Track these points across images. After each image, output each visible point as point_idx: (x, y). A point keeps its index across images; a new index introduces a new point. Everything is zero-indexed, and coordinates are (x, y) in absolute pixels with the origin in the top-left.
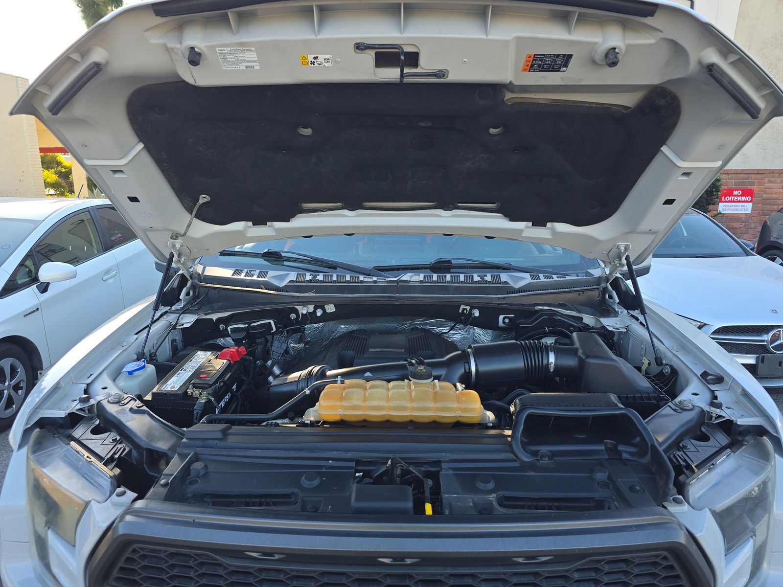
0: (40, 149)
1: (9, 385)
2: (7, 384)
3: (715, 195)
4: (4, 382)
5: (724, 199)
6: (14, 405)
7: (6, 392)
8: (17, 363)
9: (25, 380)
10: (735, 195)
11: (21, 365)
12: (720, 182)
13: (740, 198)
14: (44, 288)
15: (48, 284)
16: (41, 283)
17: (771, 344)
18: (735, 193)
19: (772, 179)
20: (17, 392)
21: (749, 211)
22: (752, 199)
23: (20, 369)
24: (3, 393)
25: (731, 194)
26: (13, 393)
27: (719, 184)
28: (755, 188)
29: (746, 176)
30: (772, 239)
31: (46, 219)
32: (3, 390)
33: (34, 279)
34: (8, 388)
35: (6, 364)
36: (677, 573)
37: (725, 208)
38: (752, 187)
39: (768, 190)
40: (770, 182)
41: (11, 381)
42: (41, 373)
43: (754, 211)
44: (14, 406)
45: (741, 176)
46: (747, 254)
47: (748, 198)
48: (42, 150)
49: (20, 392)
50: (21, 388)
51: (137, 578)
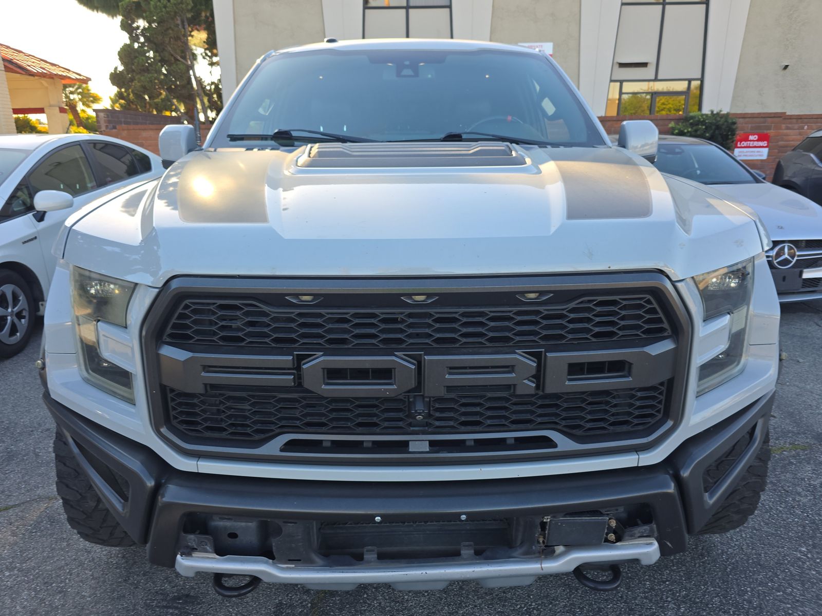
0: (13, 109)
1: (12, 311)
2: (10, 310)
3: (731, 139)
4: (7, 308)
5: (740, 144)
6: (17, 332)
7: (9, 318)
8: (18, 291)
9: (27, 309)
10: (751, 141)
11: (22, 294)
12: (736, 125)
13: (756, 144)
14: (40, 217)
15: (45, 212)
16: (37, 211)
17: (776, 260)
18: (751, 138)
19: (790, 125)
20: (20, 321)
21: (765, 157)
22: (768, 143)
23: (22, 298)
24: (7, 319)
25: (747, 140)
26: (16, 320)
27: (734, 127)
28: (771, 132)
29: (762, 120)
30: (786, 178)
31: (37, 148)
32: (6, 316)
33: (29, 208)
34: (11, 314)
35: (8, 289)
36: (659, 316)
37: (740, 154)
38: (768, 131)
39: (784, 137)
40: (788, 128)
41: (14, 308)
42: (42, 305)
43: (770, 157)
44: (18, 334)
45: (757, 120)
46: (757, 181)
47: (765, 143)
48: (16, 111)
49: (23, 321)
50: (24, 317)
51: (189, 332)
